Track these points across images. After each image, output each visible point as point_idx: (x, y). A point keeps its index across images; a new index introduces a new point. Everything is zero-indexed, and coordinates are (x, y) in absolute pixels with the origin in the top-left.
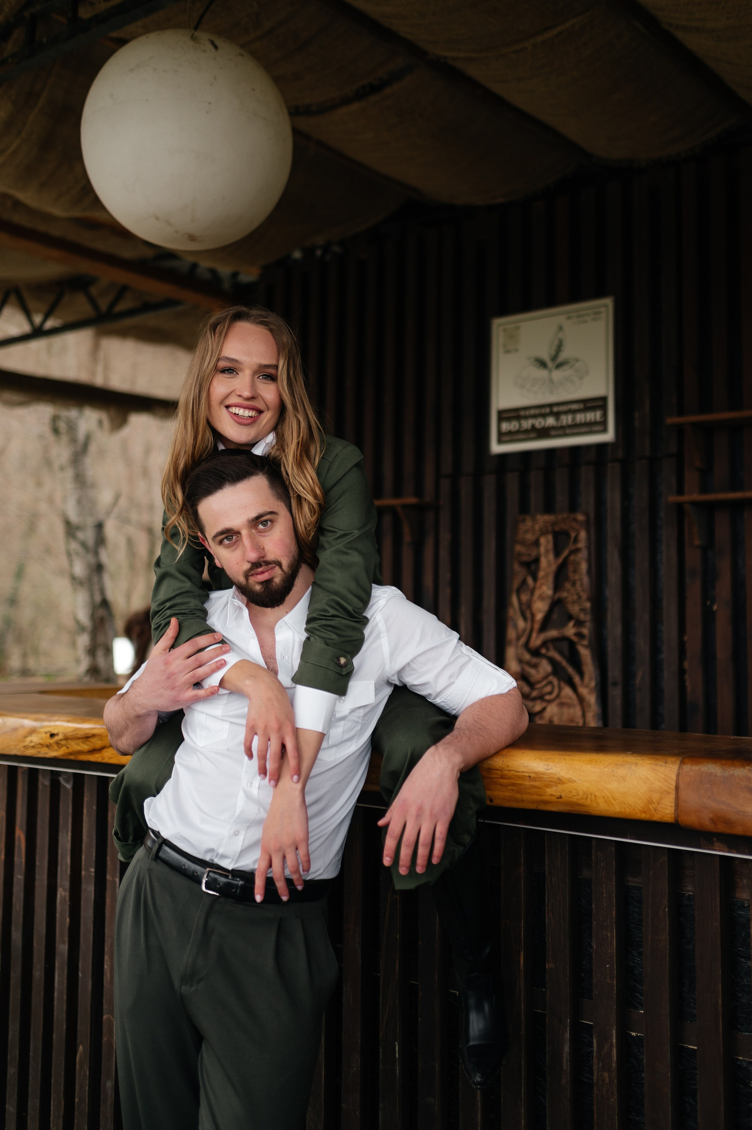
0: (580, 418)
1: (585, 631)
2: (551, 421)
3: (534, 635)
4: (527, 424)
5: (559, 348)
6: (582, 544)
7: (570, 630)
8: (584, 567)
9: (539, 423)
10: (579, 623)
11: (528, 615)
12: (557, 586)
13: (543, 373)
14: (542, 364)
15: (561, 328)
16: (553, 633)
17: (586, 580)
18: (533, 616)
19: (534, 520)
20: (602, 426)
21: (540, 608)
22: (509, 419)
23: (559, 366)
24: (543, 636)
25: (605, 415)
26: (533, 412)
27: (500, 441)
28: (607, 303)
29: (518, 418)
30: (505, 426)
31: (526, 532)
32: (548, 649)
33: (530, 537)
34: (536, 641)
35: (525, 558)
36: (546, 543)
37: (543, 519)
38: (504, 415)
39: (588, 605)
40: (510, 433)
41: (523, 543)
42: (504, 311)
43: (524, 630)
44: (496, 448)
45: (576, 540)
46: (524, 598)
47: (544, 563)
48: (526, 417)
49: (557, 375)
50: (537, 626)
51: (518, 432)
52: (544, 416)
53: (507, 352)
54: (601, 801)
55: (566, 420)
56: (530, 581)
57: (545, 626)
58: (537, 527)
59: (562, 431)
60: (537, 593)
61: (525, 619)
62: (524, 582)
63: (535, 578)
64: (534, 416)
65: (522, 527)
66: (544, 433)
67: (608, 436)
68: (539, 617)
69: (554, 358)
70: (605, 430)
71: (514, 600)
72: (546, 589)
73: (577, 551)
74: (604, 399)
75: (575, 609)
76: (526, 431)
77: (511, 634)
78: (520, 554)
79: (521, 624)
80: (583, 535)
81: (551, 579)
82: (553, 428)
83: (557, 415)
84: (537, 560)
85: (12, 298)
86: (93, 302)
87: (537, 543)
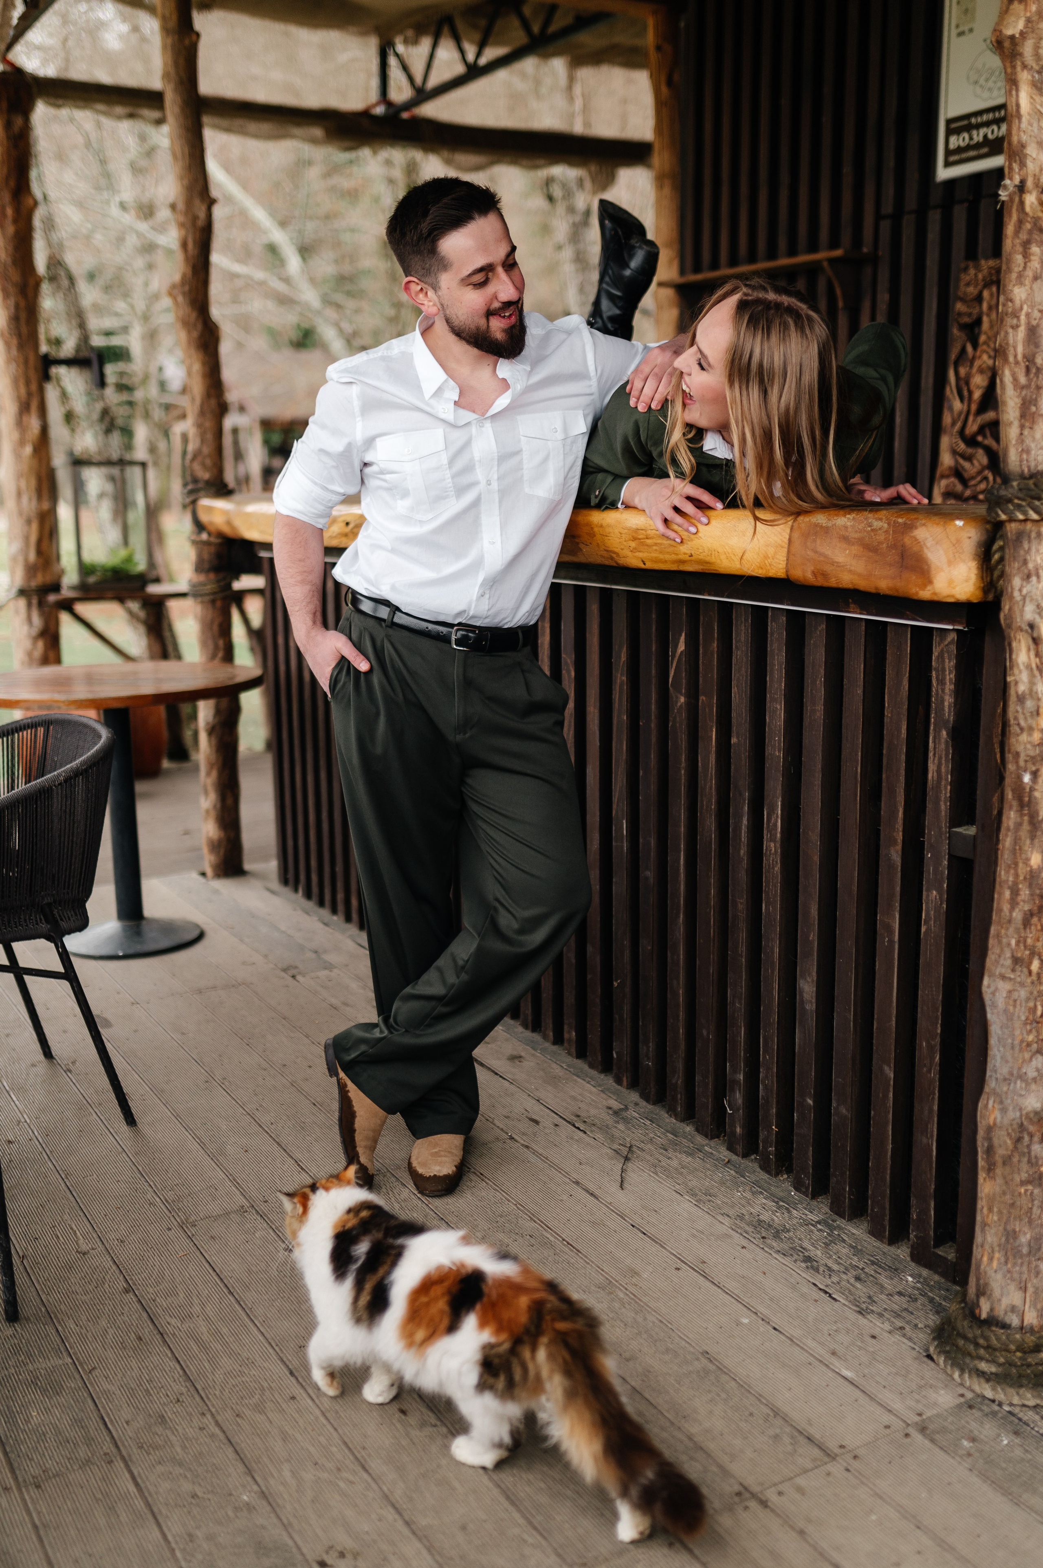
3: (971, 418)
4: (978, 136)
9: (989, 133)
11: (966, 393)
13: (998, 60)
16: (987, 415)
18: (970, 393)
19: (978, 268)
21: (978, 383)
22: (958, 131)
24: (980, 420)
26: (985, 117)
27: (947, 164)
29: (969, 128)
30: (955, 142)
31: (968, 284)
32: (985, 437)
33: (972, 290)
34: (972, 427)
35: (966, 320)
36: (989, 297)
37: (987, 265)
38: (953, 126)
40: (959, 150)
41: (963, 300)
43: (960, 413)
44: (943, 173)
46: (962, 371)
47: (985, 322)
48: (978, 126)
50: (974, 407)
51: (968, 148)
52: (998, 121)
53: (960, 34)
56: (969, 349)
57: (982, 405)
58: (980, 276)
60: (977, 363)
61: (962, 399)
62: (963, 351)
63: (975, 346)
64: (987, 124)
65: (965, 278)
66: (995, 147)
68: (977, 395)
71: (952, 374)
72: (986, 358)
76: (978, 146)
77: (947, 419)
78: (960, 314)
79: (957, 405)
81: (991, 345)
84: (978, 322)
85: (446, 30)
86: (526, 25)
87: (979, 298)
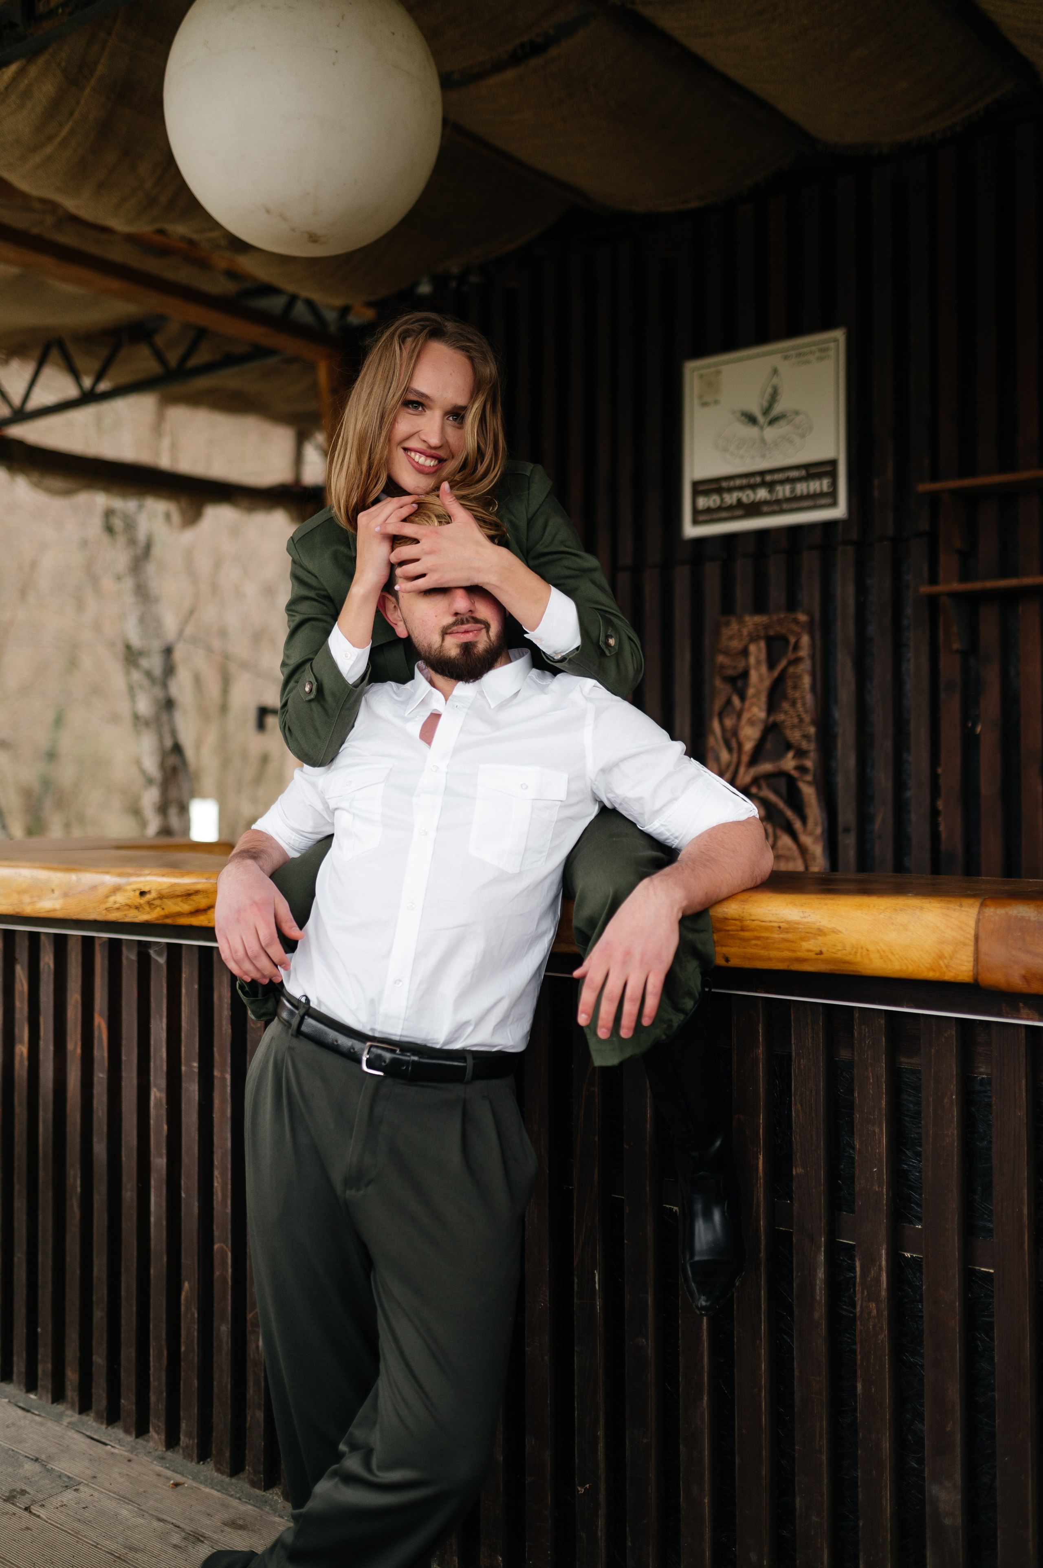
0: (801, 488)
1: (809, 763)
2: (762, 494)
3: (742, 770)
4: (731, 499)
5: (774, 397)
6: (804, 653)
7: (789, 763)
8: (807, 681)
9: (747, 496)
10: (801, 754)
11: (734, 744)
12: (772, 706)
13: (752, 431)
14: (751, 419)
15: (775, 371)
16: (767, 767)
17: (809, 698)
18: (740, 745)
19: (741, 622)
20: (831, 497)
21: (750, 735)
22: (707, 493)
23: (772, 422)
24: (753, 771)
25: (834, 484)
26: (738, 482)
27: (695, 522)
28: (839, 335)
29: (719, 491)
30: (702, 502)
31: (731, 638)
32: (760, 788)
33: (736, 644)
34: (745, 778)
35: (730, 672)
36: (757, 651)
37: (753, 621)
38: (701, 488)
39: (812, 730)
40: (709, 510)
41: (726, 652)
42: (700, 351)
43: (729, 765)
44: (691, 531)
45: (796, 647)
46: (729, 722)
47: (754, 676)
48: (730, 490)
49: (770, 433)
50: (745, 759)
51: (719, 509)
52: (753, 487)
53: (704, 404)
54: (875, 956)
55: (782, 491)
56: (736, 701)
57: (756, 756)
58: (745, 632)
59: (778, 506)
60: (746, 716)
61: (730, 749)
62: (729, 702)
63: (743, 698)
64: (741, 488)
65: (726, 632)
66: (753, 510)
67: (839, 512)
68: (748, 746)
69: (766, 412)
70: (834, 504)
71: (716, 725)
72: (758, 711)
73: (797, 661)
74: (833, 463)
75: (795, 736)
76: (730, 508)
78: (722, 667)
79: (725, 756)
80: (805, 640)
81: (763, 698)
82: (766, 502)
83: (771, 486)
84: (745, 675)
85: (55, 354)
86: (159, 355)
87: (745, 652)
